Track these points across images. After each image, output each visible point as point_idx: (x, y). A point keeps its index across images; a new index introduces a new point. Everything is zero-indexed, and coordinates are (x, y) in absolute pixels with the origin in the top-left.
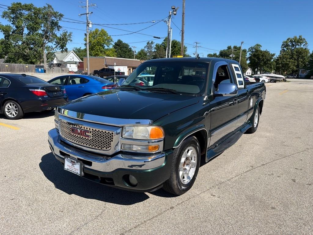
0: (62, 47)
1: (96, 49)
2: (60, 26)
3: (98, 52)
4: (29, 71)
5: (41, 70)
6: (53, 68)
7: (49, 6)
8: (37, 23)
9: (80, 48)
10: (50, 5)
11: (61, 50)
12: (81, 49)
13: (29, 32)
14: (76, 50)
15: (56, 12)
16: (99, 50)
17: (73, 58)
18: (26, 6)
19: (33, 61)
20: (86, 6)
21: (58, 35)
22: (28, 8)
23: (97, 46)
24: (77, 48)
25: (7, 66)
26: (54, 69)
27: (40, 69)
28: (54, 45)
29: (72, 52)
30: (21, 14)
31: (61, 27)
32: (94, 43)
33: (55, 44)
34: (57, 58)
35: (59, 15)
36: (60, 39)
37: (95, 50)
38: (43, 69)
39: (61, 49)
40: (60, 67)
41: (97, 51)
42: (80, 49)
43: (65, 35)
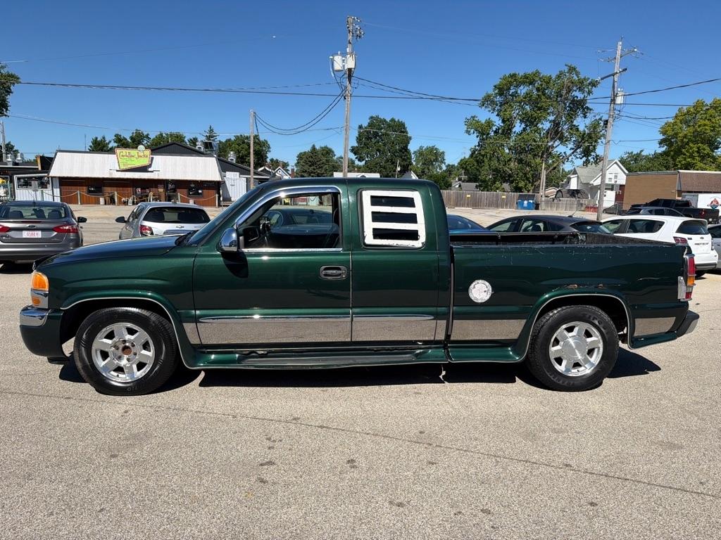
0: (587, 153)
1: (687, 151)
2: (588, 108)
3: (694, 159)
4: (506, 205)
5: (529, 203)
6: (560, 200)
7: (572, 69)
8: (540, 109)
9: (642, 151)
10: (573, 66)
11: (584, 159)
12: (643, 153)
13: (524, 128)
14: (628, 157)
15: (583, 78)
16: (696, 154)
17: (616, 177)
18: (526, 77)
19: (520, 185)
20: (615, 58)
21: (581, 128)
22: (529, 80)
23: (691, 145)
24: (632, 153)
25: (469, 196)
26: (561, 202)
27: (526, 202)
28: (571, 149)
29: (616, 163)
30: (515, 95)
31: (590, 110)
32: (685, 136)
33: (573, 147)
34: (578, 177)
35: (590, 84)
36: (583, 136)
37: (685, 155)
38: (531, 201)
39: (583, 157)
40: (575, 197)
41: (689, 157)
42: (639, 155)
43: (595, 126)
